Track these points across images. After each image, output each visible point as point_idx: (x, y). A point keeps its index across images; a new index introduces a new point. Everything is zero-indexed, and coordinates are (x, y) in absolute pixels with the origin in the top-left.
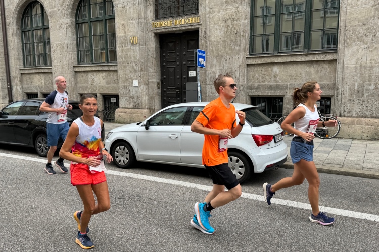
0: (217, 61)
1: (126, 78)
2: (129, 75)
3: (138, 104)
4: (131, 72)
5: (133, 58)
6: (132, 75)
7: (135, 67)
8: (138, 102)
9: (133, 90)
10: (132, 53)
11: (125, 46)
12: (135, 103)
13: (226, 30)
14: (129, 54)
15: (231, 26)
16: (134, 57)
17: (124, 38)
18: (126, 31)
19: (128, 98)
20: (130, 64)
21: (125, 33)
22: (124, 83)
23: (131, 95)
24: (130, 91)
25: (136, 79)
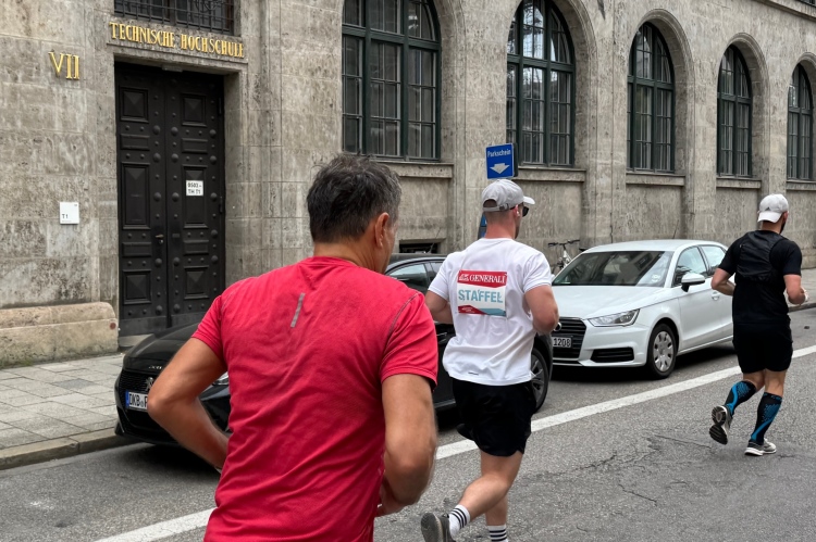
0: (298, 163)
1: (28, 194)
2: (41, 184)
3: (78, 286)
4: (49, 172)
5: (58, 126)
6: (55, 184)
7: (68, 156)
8: (76, 277)
9: (55, 236)
10: (57, 109)
11: (27, 78)
12: (65, 281)
13: (312, 93)
14: (42, 107)
15: (322, 87)
16: (65, 124)
17: (22, 47)
18: (34, 25)
19: (34, 266)
20: (45, 146)
21: (28, 31)
22: (18, 210)
23: (49, 254)
24: (42, 240)
25: (71, 199)
